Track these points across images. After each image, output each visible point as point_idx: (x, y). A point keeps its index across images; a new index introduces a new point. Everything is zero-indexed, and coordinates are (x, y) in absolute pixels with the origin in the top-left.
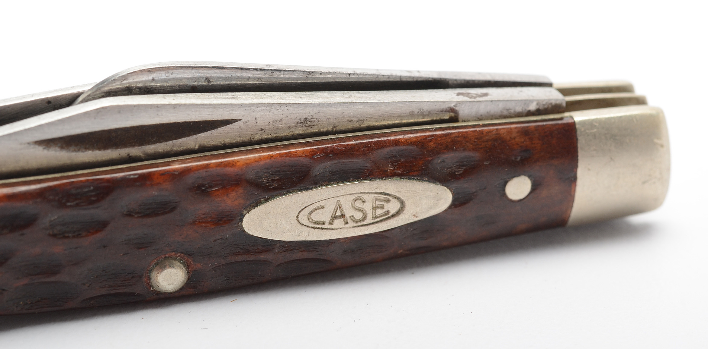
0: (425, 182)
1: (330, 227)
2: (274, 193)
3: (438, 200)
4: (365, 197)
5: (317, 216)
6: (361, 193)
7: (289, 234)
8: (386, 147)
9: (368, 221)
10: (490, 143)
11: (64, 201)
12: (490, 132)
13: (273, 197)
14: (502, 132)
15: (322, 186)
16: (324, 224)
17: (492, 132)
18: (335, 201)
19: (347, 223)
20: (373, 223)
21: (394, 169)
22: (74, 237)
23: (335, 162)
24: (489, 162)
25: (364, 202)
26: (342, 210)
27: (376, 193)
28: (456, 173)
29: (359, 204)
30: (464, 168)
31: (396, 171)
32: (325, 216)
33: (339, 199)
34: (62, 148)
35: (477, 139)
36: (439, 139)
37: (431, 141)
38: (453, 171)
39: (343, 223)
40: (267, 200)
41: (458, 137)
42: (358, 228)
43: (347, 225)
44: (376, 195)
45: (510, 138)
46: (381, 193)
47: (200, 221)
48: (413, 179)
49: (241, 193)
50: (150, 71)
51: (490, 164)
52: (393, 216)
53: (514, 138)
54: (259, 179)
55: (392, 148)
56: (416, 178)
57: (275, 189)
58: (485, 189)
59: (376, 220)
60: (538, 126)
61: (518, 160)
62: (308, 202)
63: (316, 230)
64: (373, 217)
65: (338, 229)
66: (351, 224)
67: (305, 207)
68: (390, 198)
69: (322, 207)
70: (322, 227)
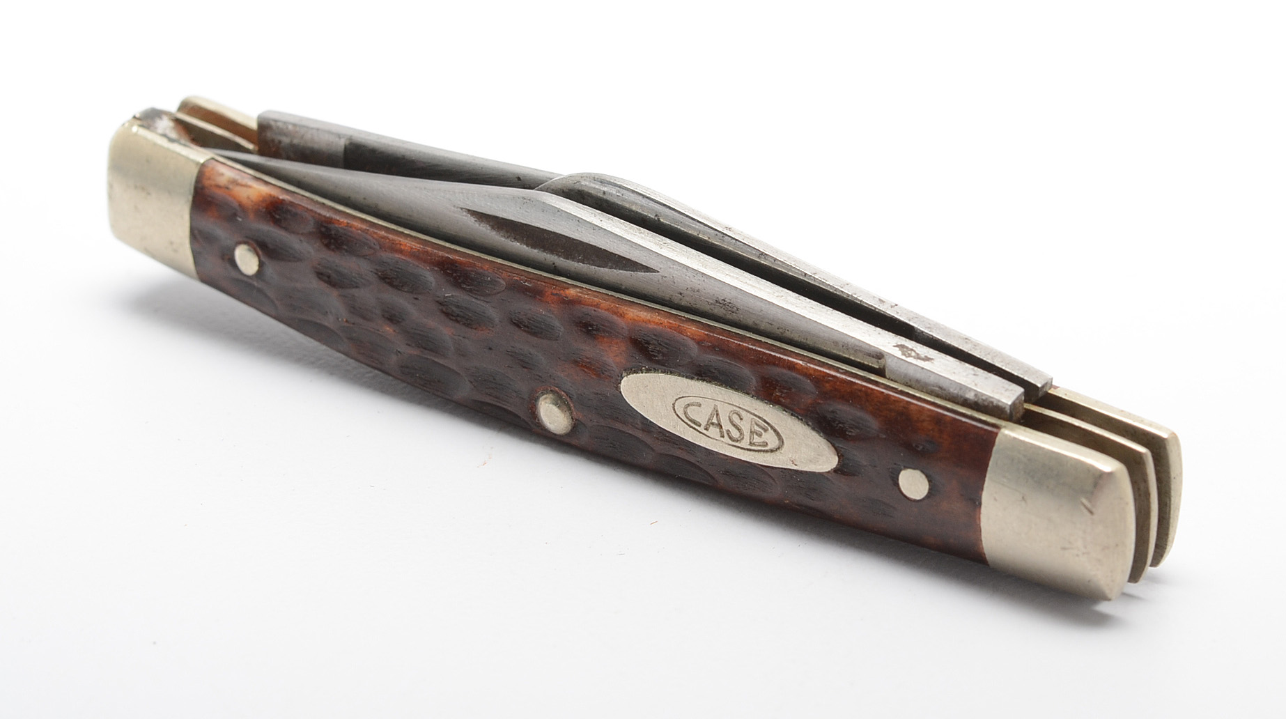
0: (807, 426)
1: (705, 432)
2: (656, 366)
3: (819, 455)
4: (743, 414)
5: (694, 413)
6: (740, 408)
7: (664, 420)
8: (777, 365)
9: (744, 444)
10: (893, 414)
11: (459, 281)
12: (898, 401)
13: (656, 370)
14: (912, 407)
15: (704, 380)
16: (700, 426)
17: (901, 402)
18: (712, 403)
19: (723, 437)
20: (748, 450)
21: (781, 397)
22: (464, 324)
23: (721, 359)
24: (884, 436)
25: (741, 419)
26: (718, 420)
27: (756, 416)
28: (847, 433)
29: (736, 419)
30: (858, 431)
31: (781, 399)
32: (701, 416)
33: (717, 403)
34: (493, 227)
35: (880, 402)
36: (838, 383)
37: (828, 382)
38: (844, 429)
39: (719, 436)
40: (648, 371)
41: (860, 391)
42: (734, 448)
43: (722, 439)
44: (754, 417)
45: (918, 418)
46: (759, 417)
47: (584, 364)
48: (797, 417)
49: (623, 351)
50: (603, 182)
51: (885, 439)
52: (772, 451)
53: (923, 421)
54: (646, 343)
55: (785, 371)
56: (800, 417)
57: (658, 362)
58: (875, 466)
59: (753, 448)
60: (955, 419)
61: (919, 449)
62: (685, 392)
63: (691, 429)
64: (751, 443)
65: (714, 439)
66: (726, 439)
67: (683, 397)
68: (769, 428)
69: (700, 405)
70: (697, 427)
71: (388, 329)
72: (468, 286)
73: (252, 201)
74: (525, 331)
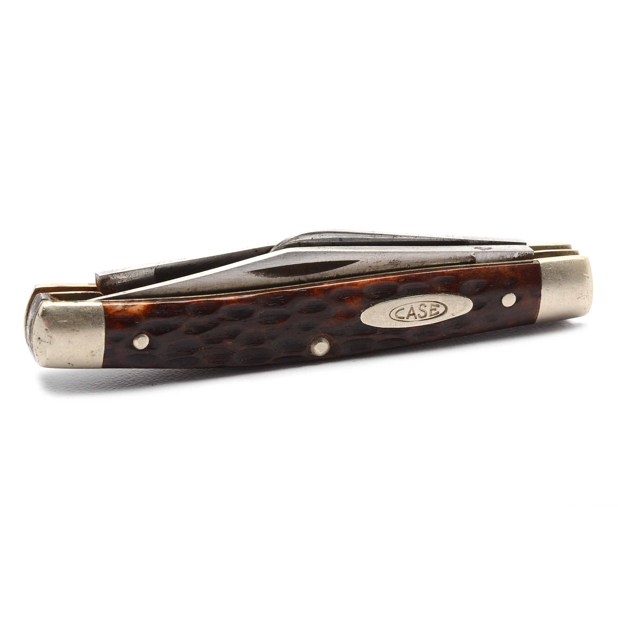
0: (458, 296)
1: (407, 320)
3: (465, 306)
4: (426, 303)
5: (400, 314)
6: (424, 301)
7: (385, 324)
8: (437, 276)
9: (428, 317)
10: (493, 275)
11: (267, 303)
12: (493, 268)
13: (377, 303)
14: (500, 268)
16: (404, 318)
18: (410, 305)
19: (416, 318)
20: (430, 319)
21: (442, 288)
22: (271, 323)
23: (410, 284)
24: (493, 285)
25: (425, 306)
26: (413, 311)
28: (475, 291)
29: (422, 308)
30: (479, 288)
31: (443, 290)
33: (412, 304)
34: (265, 275)
35: (486, 272)
36: (466, 272)
37: (461, 273)
39: (414, 318)
40: (374, 305)
41: (476, 271)
42: (422, 321)
43: (416, 320)
44: (432, 303)
45: (505, 271)
46: (434, 302)
47: (338, 316)
48: (452, 294)
49: (360, 301)
52: (441, 315)
53: (507, 272)
54: (370, 293)
55: (440, 277)
57: (378, 299)
58: (491, 300)
59: (432, 317)
61: (509, 284)
62: (395, 306)
63: (399, 322)
64: (430, 315)
65: (411, 321)
66: (418, 319)
67: (394, 309)
68: (440, 304)
69: (403, 309)
70: (403, 320)
71: (229, 343)
72: (272, 304)
73: (141, 311)
74: (306, 313)
